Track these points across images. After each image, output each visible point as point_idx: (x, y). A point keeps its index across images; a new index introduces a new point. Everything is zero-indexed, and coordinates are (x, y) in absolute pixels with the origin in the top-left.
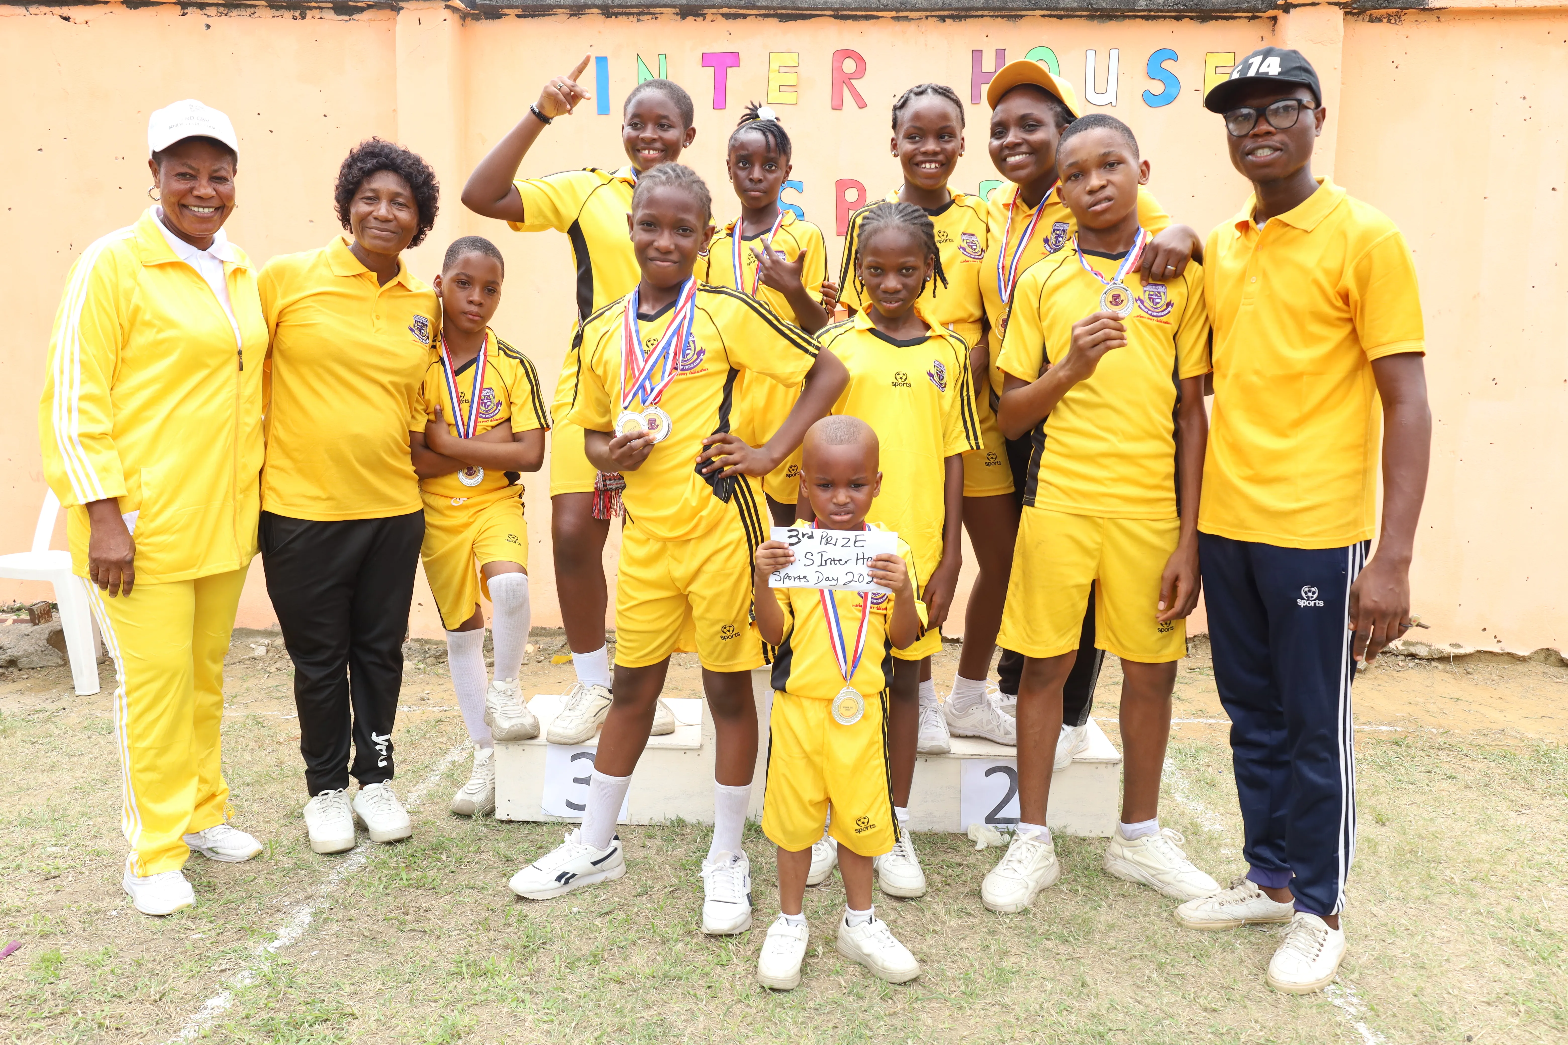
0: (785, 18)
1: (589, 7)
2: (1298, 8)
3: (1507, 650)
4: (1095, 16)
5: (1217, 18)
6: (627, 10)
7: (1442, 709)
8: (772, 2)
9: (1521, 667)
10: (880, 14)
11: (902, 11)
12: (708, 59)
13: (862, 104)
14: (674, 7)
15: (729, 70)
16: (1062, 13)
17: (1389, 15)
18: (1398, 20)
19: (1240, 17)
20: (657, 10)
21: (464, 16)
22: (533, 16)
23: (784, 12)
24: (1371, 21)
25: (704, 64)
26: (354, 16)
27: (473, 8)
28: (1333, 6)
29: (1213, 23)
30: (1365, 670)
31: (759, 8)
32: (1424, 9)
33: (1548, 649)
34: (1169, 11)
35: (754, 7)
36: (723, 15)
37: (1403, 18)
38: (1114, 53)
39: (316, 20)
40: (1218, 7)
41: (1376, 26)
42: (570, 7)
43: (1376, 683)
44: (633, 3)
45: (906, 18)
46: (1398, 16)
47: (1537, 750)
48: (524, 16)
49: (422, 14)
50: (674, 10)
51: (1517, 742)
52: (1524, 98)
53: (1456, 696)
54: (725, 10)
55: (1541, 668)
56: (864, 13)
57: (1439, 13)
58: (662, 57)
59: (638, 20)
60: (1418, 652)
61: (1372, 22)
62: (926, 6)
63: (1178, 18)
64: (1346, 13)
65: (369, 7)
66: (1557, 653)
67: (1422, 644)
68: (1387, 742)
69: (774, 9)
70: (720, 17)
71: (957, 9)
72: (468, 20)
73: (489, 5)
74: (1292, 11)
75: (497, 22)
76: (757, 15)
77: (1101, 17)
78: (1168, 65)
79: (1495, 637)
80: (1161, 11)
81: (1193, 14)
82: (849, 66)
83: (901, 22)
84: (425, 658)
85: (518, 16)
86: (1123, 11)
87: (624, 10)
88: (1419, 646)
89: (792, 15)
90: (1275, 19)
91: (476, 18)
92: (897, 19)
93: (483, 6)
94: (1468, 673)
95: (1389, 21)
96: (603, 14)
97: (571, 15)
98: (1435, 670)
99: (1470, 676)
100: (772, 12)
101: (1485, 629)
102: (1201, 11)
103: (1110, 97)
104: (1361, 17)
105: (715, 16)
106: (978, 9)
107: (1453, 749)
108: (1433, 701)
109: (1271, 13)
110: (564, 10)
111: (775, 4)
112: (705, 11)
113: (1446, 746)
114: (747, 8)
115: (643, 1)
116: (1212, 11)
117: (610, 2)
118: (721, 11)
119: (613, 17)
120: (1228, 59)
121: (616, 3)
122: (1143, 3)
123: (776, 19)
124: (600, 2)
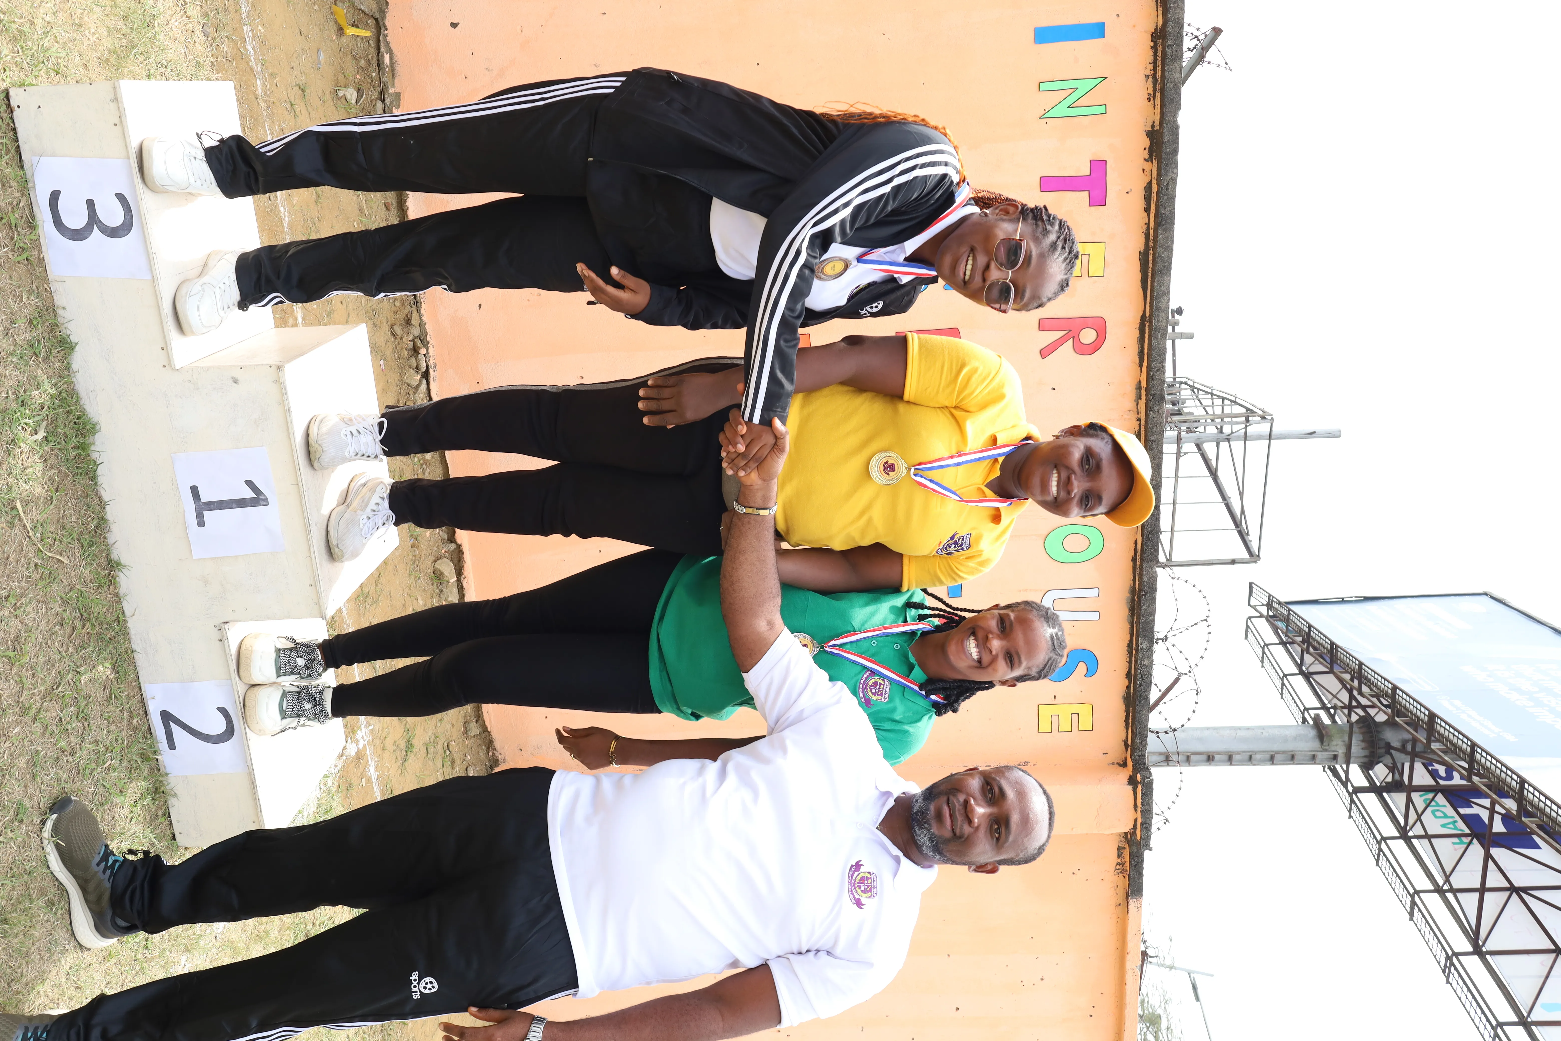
0: (1144, 257)
1: (1165, 14)
2: (1132, 792)
4: (1134, 596)
5: (1127, 712)
6: (1159, 63)
8: (1162, 246)
10: (1144, 369)
11: (1146, 395)
12: (1099, 167)
13: (1044, 353)
14: (1161, 124)
15: (1086, 194)
16: (1138, 563)
17: (1125, 864)
18: (1119, 871)
19: (1127, 732)
20: (1158, 102)
23: (1151, 258)
25: (1093, 162)
28: (1134, 823)
29: (1123, 707)
31: (1156, 230)
32: (1129, 897)
34: (1136, 669)
35: (1157, 225)
36: (1150, 183)
37: (1122, 876)
38: (1095, 616)
40: (1138, 715)
41: (1115, 852)
44: (1166, 74)
45: (1139, 397)
46: (1124, 871)
50: (1157, 123)
52: (1043, 980)
54: (1155, 188)
56: (1146, 351)
57: (1126, 906)
58: (1102, 109)
59: (1147, 77)
61: (1118, 849)
62: (1150, 422)
63: (1128, 675)
64: (1126, 834)
69: (1154, 248)
70: (1147, 180)
74: (1130, 787)
76: (1148, 224)
77: (1133, 600)
78: (1082, 668)
80: (1136, 661)
81: (1132, 691)
82: (1088, 336)
83: (1134, 391)
86: (1138, 623)
87: (1159, 58)
89: (1148, 268)
90: (1124, 765)
92: (1139, 387)
95: (1119, 864)
96: (1156, 30)
100: (1151, 244)
102: (1134, 700)
104: (1123, 840)
105: (1149, 174)
109: (1130, 763)
111: (1160, 250)
112: (1155, 162)
114: (1156, 216)
115: (1170, 85)
116: (1134, 709)
117: (1170, 42)
118: (1154, 182)
119: (1152, 44)
120: (1086, 724)
121: (1168, 50)
122: (1145, 645)
123: (1143, 249)
124: (1169, 29)
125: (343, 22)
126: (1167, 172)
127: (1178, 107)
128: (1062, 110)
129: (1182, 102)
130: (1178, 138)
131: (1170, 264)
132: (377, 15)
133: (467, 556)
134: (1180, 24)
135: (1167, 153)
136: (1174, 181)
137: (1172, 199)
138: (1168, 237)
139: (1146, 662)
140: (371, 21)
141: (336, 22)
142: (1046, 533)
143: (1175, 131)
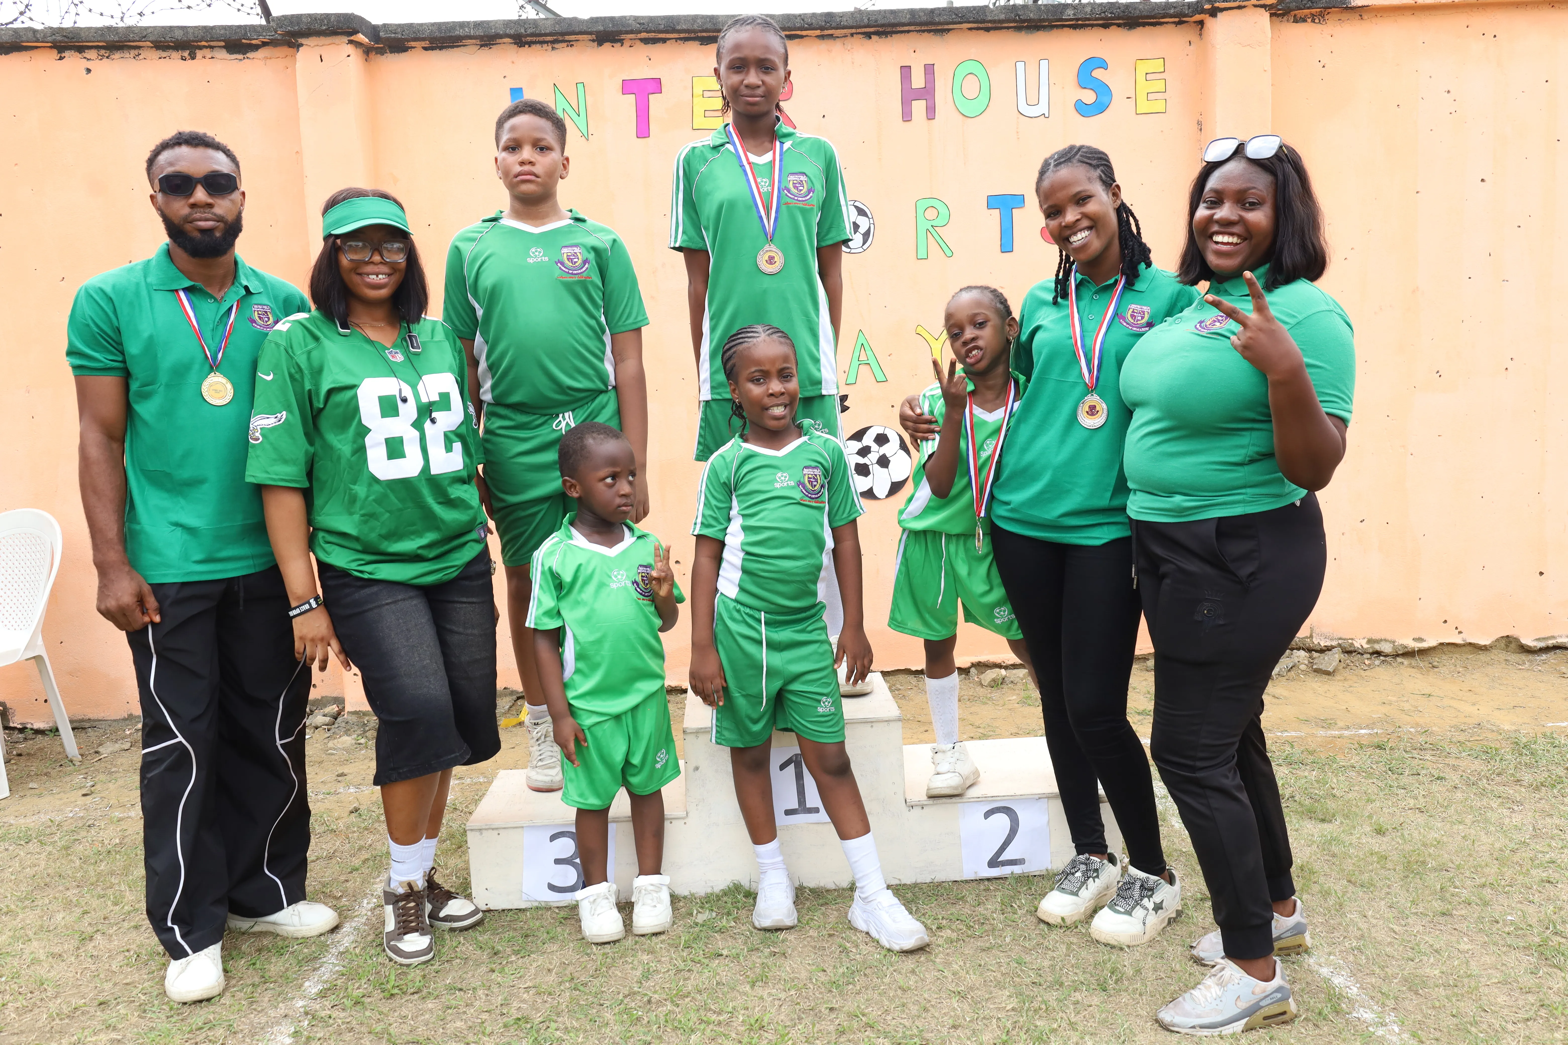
0: (705, 41)
1: (501, 37)
2: (1225, 12)
3: (1468, 641)
4: (1023, 27)
5: (1144, 25)
6: (541, 39)
7: (1417, 707)
8: (692, 25)
9: (1483, 657)
10: (804, 33)
11: (828, 30)
12: (628, 87)
14: (591, 34)
15: (651, 96)
16: (990, 25)
17: (1313, 15)
18: (1322, 20)
19: (1167, 23)
20: (572, 37)
21: (367, 51)
22: (441, 48)
23: (704, 34)
24: (1296, 21)
25: (624, 92)
26: (248, 55)
27: (377, 42)
28: (1259, 8)
29: (1140, 30)
30: (1334, 671)
31: (679, 32)
32: (1347, 8)
33: (1508, 636)
34: (1097, 19)
35: (674, 31)
36: (642, 40)
37: (1326, 17)
38: (1044, 63)
39: (207, 60)
40: (1145, 13)
41: (1301, 26)
42: (481, 38)
43: (1346, 684)
44: (548, 31)
45: (830, 36)
46: (1321, 15)
47: (1516, 743)
48: (432, 49)
49: (324, 51)
50: (590, 37)
51: (1494, 736)
52: (1449, 92)
53: (1426, 691)
54: (644, 35)
55: (1503, 655)
57: (1361, 11)
58: (580, 86)
59: (553, 48)
60: (1382, 649)
62: (851, 24)
63: (1105, 26)
64: (1272, 15)
65: (264, 44)
66: (1517, 640)
67: (1386, 640)
68: (1369, 746)
69: (694, 31)
70: (638, 42)
71: (882, 26)
72: (372, 55)
73: (394, 38)
74: (1219, 15)
75: (403, 55)
76: (676, 39)
77: (1028, 28)
78: (1098, 73)
79: (1457, 628)
80: (1089, 19)
81: (1121, 21)
83: (826, 41)
84: (365, 732)
85: (425, 49)
86: (1051, 20)
87: (538, 39)
88: (1383, 643)
90: (1201, 23)
91: (381, 52)
92: (822, 37)
93: (388, 39)
94: (1434, 667)
95: (1313, 21)
96: (515, 43)
97: (482, 46)
98: (1402, 667)
99: (1436, 670)
100: (692, 35)
101: (1445, 622)
102: (1128, 18)
103: (1043, 108)
104: (1285, 18)
105: (633, 41)
106: (904, 25)
107: (1435, 748)
108: (1405, 699)
109: (1198, 17)
110: (474, 41)
111: (695, 27)
112: (623, 36)
113: (1427, 746)
114: (667, 32)
115: (557, 28)
116: (1139, 17)
117: (523, 31)
118: (639, 36)
119: (527, 46)
120: (1157, 65)
121: (529, 31)
122: (1070, 13)
123: (698, 43)
124: (512, 32)
125: (515, 721)
126: (629, 25)
127: (575, 19)
128: (581, 122)
129: (570, 16)
130: (601, 18)
131: (708, 16)
132: (515, 697)
133: (983, 658)
134: (508, 23)
135: (613, 26)
136: (636, 18)
137: (652, 19)
138: (685, 20)
139: (1088, 9)
140: (519, 702)
141: (514, 726)
142: (961, 116)
143: (594, 21)
